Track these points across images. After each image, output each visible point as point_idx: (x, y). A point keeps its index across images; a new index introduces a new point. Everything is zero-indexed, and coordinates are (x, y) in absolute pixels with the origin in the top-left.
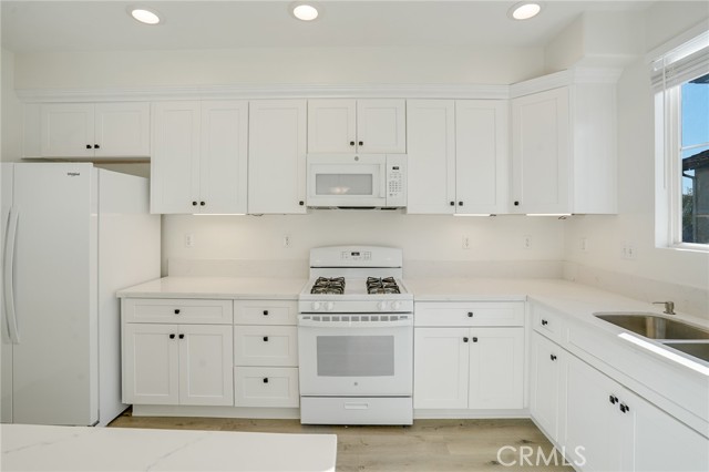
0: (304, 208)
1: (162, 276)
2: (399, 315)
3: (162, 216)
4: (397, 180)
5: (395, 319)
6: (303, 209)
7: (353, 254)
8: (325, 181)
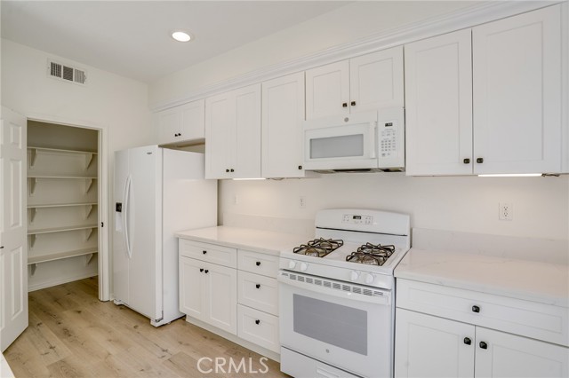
0: (302, 171)
1: (218, 225)
2: (373, 290)
3: (219, 181)
4: (390, 138)
5: (369, 293)
6: (302, 173)
7: (354, 217)
8: (318, 146)
